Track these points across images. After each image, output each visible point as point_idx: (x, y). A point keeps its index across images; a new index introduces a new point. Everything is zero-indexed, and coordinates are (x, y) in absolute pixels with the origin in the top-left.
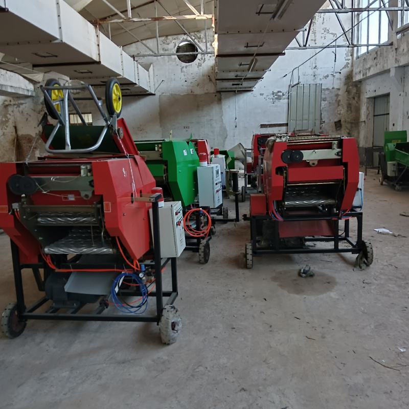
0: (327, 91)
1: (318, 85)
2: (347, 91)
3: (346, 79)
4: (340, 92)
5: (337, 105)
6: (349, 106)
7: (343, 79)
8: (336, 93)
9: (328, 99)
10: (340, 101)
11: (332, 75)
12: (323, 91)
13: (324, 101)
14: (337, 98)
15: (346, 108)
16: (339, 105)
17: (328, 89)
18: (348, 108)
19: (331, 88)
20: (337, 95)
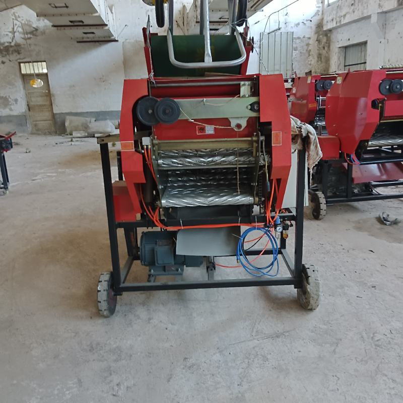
0: (297, 40)
1: (289, 33)
2: (317, 40)
3: (317, 28)
4: (311, 42)
5: (307, 55)
6: (320, 56)
7: (314, 28)
8: (307, 42)
9: (299, 49)
10: (310, 50)
11: (303, 22)
12: (294, 40)
13: (295, 50)
14: (308, 48)
15: (316, 59)
16: (309, 55)
17: (299, 38)
18: (318, 58)
19: (302, 37)
20: (308, 45)
